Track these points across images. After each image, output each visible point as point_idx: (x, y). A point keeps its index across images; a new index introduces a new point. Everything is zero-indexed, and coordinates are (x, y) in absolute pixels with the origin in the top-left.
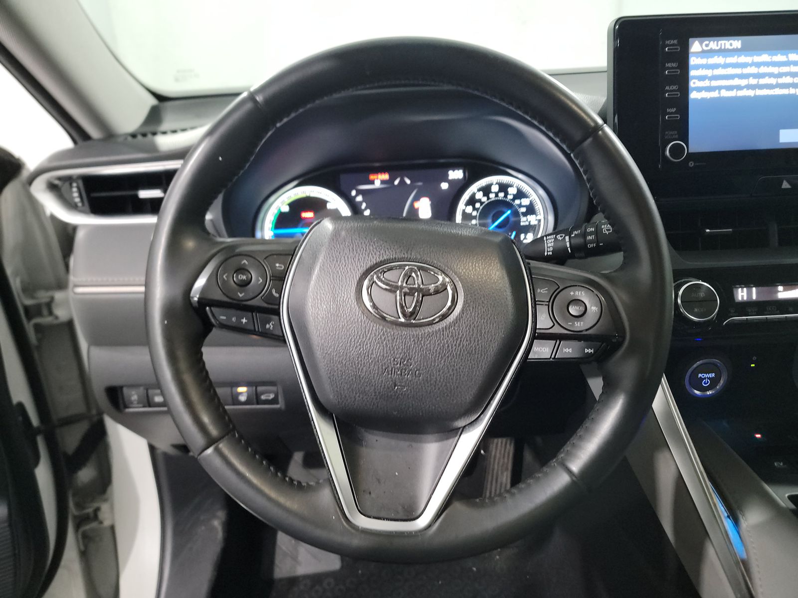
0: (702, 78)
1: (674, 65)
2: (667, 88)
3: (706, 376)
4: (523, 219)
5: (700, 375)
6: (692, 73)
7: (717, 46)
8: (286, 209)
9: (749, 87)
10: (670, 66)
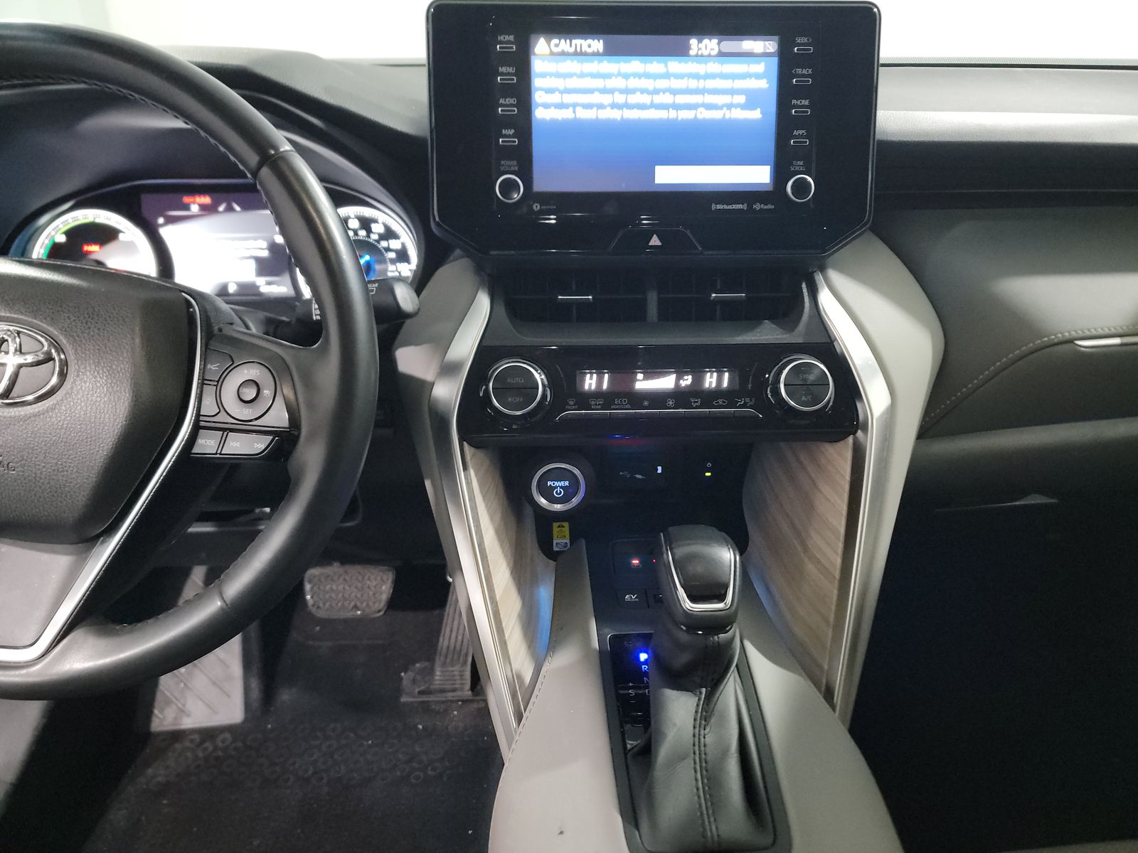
0: (550, 91)
1: (511, 70)
2: (502, 101)
3: (557, 484)
4: (391, 267)
5: (549, 483)
6: (537, 82)
7: (571, 46)
8: (61, 239)
9: (614, 106)
10: (505, 71)
